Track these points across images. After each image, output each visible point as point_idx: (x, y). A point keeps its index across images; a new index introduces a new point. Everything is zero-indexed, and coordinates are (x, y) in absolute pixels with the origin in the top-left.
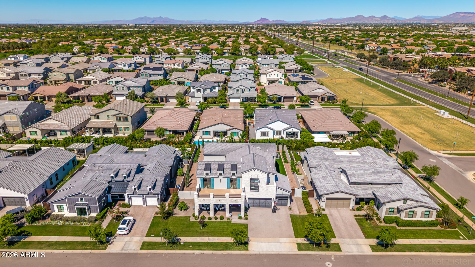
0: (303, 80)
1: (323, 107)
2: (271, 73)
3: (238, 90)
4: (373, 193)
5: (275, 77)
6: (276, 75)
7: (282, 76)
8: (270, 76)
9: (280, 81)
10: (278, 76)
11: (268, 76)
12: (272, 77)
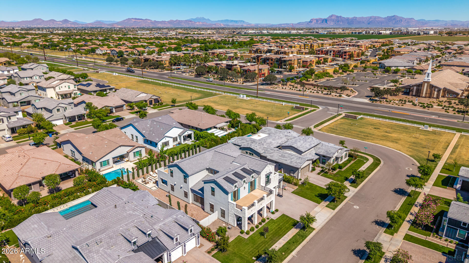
0: (101, 89)
1: (159, 110)
2: (60, 86)
3: (58, 110)
4: (316, 154)
5: (67, 89)
6: (67, 87)
7: (75, 87)
8: (60, 89)
9: (75, 93)
10: (69, 88)
11: (57, 89)
12: (62, 90)
